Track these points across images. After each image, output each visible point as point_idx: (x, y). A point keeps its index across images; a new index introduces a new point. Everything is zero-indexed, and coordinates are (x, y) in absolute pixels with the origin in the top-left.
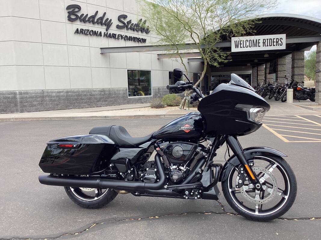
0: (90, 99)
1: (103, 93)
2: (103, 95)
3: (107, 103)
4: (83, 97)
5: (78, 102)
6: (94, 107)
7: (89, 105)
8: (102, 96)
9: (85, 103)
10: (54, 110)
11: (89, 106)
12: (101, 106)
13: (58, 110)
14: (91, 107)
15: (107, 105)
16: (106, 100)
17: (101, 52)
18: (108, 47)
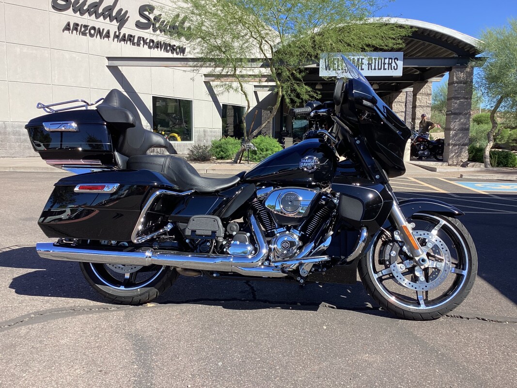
17: (107, 65)
18: (121, 56)
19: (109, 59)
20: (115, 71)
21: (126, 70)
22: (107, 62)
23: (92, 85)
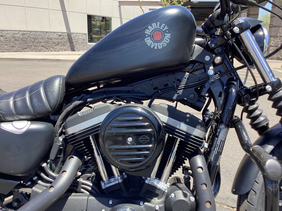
0: (48, 42)
1: (61, 37)
2: (61, 39)
3: (65, 48)
4: (40, 40)
5: (35, 45)
6: (52, 51)
7: (47, 48)
8: (61, 41)
9: (42, 46)
10: (9, 51)
11: (46, 50)
12: (60, 50)
13: (14, 52)
14: (48, 51)
15: (65, 50)
16: (64, 44)
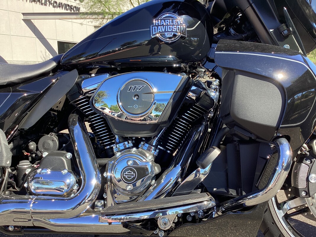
17: (23, 19)
18: (33, 12)
19: (24, 14)
20: (28, 23)
21: (37, 22)
22: (22, 17)
23: (12, 34)
